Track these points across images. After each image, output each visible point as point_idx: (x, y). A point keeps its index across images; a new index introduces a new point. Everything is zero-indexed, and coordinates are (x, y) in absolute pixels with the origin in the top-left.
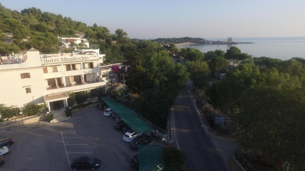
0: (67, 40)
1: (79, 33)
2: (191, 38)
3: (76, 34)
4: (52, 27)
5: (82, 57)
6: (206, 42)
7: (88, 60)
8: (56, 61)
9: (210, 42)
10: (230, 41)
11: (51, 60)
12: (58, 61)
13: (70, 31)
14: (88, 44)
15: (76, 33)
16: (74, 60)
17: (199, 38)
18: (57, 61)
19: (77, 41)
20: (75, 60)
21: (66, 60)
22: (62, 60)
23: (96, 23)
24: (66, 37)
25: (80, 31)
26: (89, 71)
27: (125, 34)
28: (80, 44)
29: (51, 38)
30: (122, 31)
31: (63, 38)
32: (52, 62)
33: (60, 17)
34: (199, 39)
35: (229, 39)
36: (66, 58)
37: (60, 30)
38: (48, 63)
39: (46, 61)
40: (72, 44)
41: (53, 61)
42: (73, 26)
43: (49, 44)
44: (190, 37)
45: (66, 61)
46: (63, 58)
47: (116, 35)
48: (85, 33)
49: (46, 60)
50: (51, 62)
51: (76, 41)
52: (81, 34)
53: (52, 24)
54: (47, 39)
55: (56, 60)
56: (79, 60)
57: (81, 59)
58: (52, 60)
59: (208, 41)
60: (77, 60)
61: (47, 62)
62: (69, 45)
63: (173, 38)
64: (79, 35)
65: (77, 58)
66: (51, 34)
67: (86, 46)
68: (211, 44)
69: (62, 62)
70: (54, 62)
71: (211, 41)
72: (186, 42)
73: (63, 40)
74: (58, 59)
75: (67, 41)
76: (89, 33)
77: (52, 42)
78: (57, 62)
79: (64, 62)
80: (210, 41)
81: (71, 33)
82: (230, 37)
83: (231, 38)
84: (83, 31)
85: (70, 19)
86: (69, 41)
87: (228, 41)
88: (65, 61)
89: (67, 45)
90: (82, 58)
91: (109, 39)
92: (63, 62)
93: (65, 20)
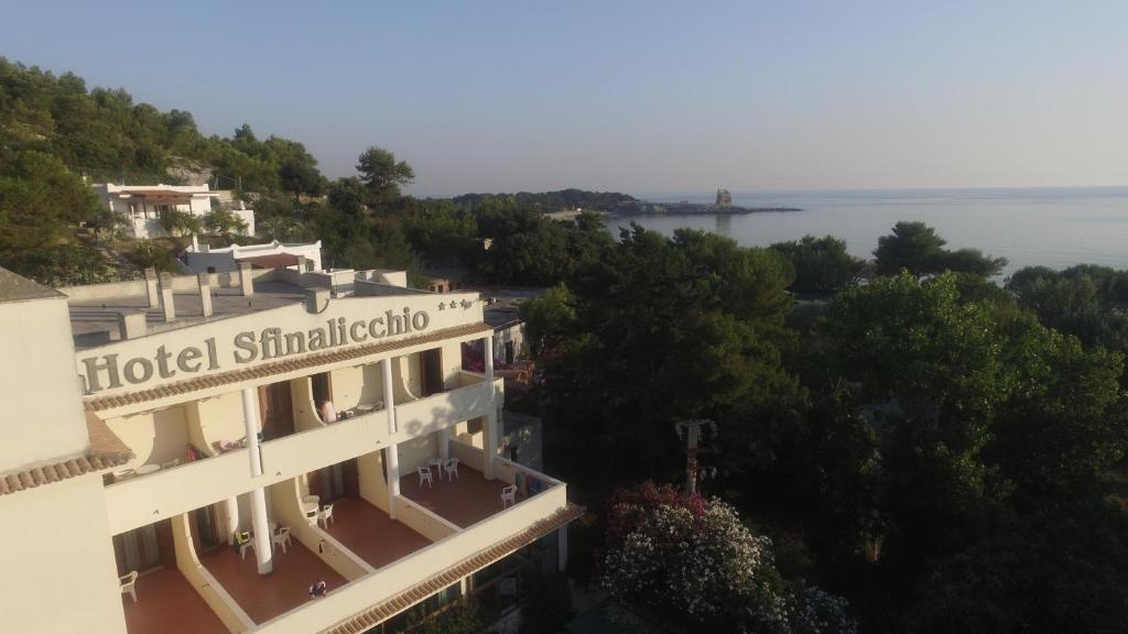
0: (136, 195)
1: (181, 162)
2: (589, 192)
3: (170, 171)
4: (34, 130)
5: (388, 314)
6: (644, 207)
7: (426, 332)
8: (191, 363)
9: (656, 208)
10: (723, 204)
11: (151, 356)
12: (213, 364)
13: (138, 153)
14: (248, 216)
15: (170, 163)
16: (333, 343)
17: (614, 191)
18: (205, 360)
19: (193, 201)
20: (343, 341)
21: (278, 346)
22: (245, 354)
23: (249, 124)
24: (127, 185)
25: (189, 155)
26: (438, 413)
27: (404, 171)
28: (210, 221)
29: (53, 182)
30: (390, 157)
31: (112, 188)
32: (164, 373)
33: (73, 84)
34: (617, 197)
35: (719, 197)
36: (276, 331)
37: (82, 146)
38: (128, 388)
39: (103, 377)
40: (169, 218)
41: (172, 364)
42: (148, 131)
43: (40, 220)
44: (585, 190)
45: (278, 353)
46: (251, 336)
47: (365, 174)
48: (215, 163)
49: (111, 362)
50: (156, 381)
51: (189, 203)
52: (195, 170)
53: (33, 119)
54: (24, 186)
55: (197, 354)
56: (371, 340)
57: (379, 328)
58: (162, 355)
59: (650, 206)
60: (354, 338)
61: (115, 382)
62: (150, 225)
63: (523, 194)
64: (186, 173)
65: (354, 327)
66: (49, 161)
67: (241, 226)
68: (662, 214)
69: (242, 367)
70: (182, 376)
71: (661, 205)
72: (570, 209)
73: (115, 196)
74: (211, 343)
75: (137, 201)
76: (234, 164)
77: (59, 210)
78: (204, 372)
79: (258, 362)
80: (656, 204)
81: (144, 165)
82: (723, 188)
83: (726, 192)
84: (205, 153)
85: (123, 97)
86: (150, 202)
87: (718, 202)
88: (266, 355)
89: (141, 225)
90: (385, 327)
91: (349, 194)
92: (252, 365)
93: (101, 97)
